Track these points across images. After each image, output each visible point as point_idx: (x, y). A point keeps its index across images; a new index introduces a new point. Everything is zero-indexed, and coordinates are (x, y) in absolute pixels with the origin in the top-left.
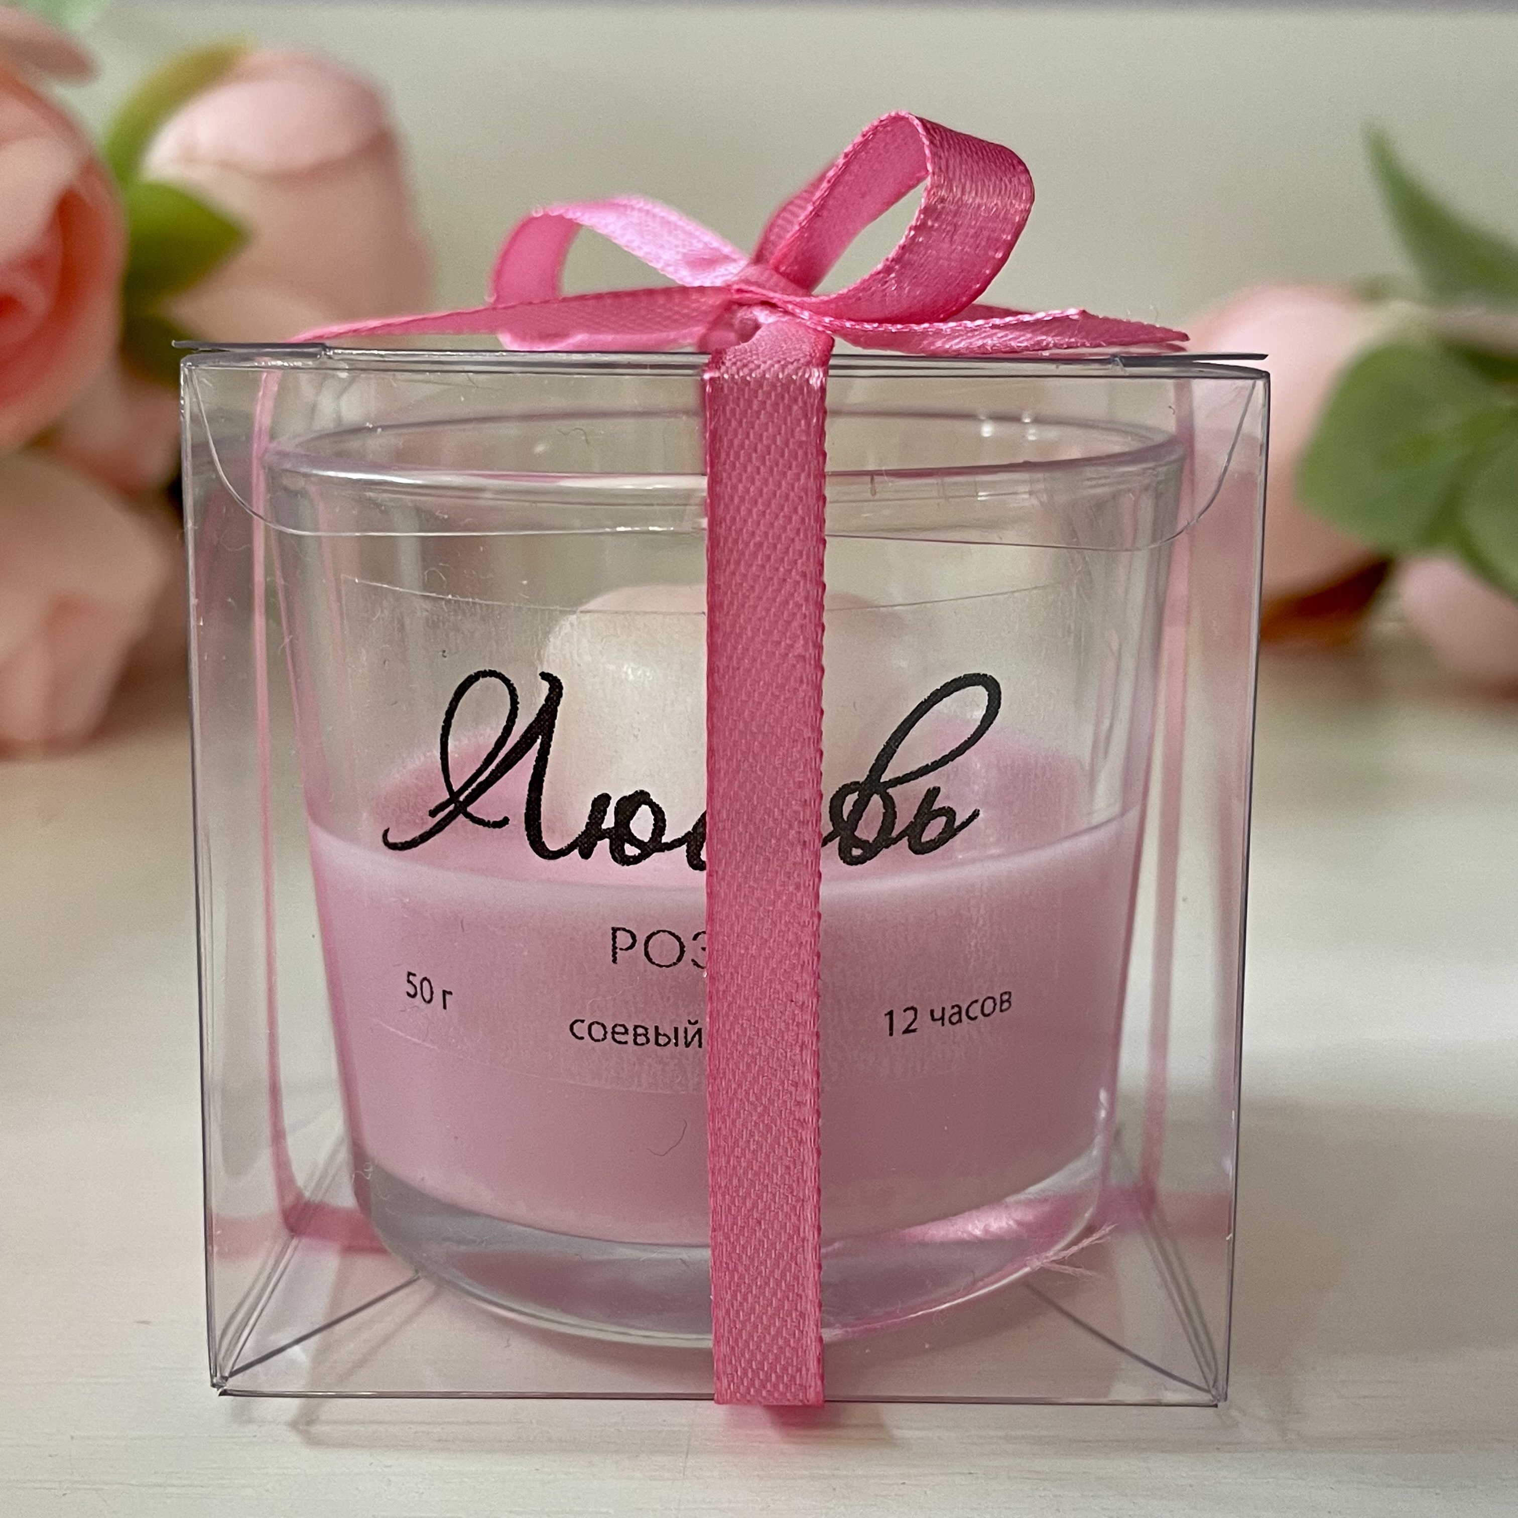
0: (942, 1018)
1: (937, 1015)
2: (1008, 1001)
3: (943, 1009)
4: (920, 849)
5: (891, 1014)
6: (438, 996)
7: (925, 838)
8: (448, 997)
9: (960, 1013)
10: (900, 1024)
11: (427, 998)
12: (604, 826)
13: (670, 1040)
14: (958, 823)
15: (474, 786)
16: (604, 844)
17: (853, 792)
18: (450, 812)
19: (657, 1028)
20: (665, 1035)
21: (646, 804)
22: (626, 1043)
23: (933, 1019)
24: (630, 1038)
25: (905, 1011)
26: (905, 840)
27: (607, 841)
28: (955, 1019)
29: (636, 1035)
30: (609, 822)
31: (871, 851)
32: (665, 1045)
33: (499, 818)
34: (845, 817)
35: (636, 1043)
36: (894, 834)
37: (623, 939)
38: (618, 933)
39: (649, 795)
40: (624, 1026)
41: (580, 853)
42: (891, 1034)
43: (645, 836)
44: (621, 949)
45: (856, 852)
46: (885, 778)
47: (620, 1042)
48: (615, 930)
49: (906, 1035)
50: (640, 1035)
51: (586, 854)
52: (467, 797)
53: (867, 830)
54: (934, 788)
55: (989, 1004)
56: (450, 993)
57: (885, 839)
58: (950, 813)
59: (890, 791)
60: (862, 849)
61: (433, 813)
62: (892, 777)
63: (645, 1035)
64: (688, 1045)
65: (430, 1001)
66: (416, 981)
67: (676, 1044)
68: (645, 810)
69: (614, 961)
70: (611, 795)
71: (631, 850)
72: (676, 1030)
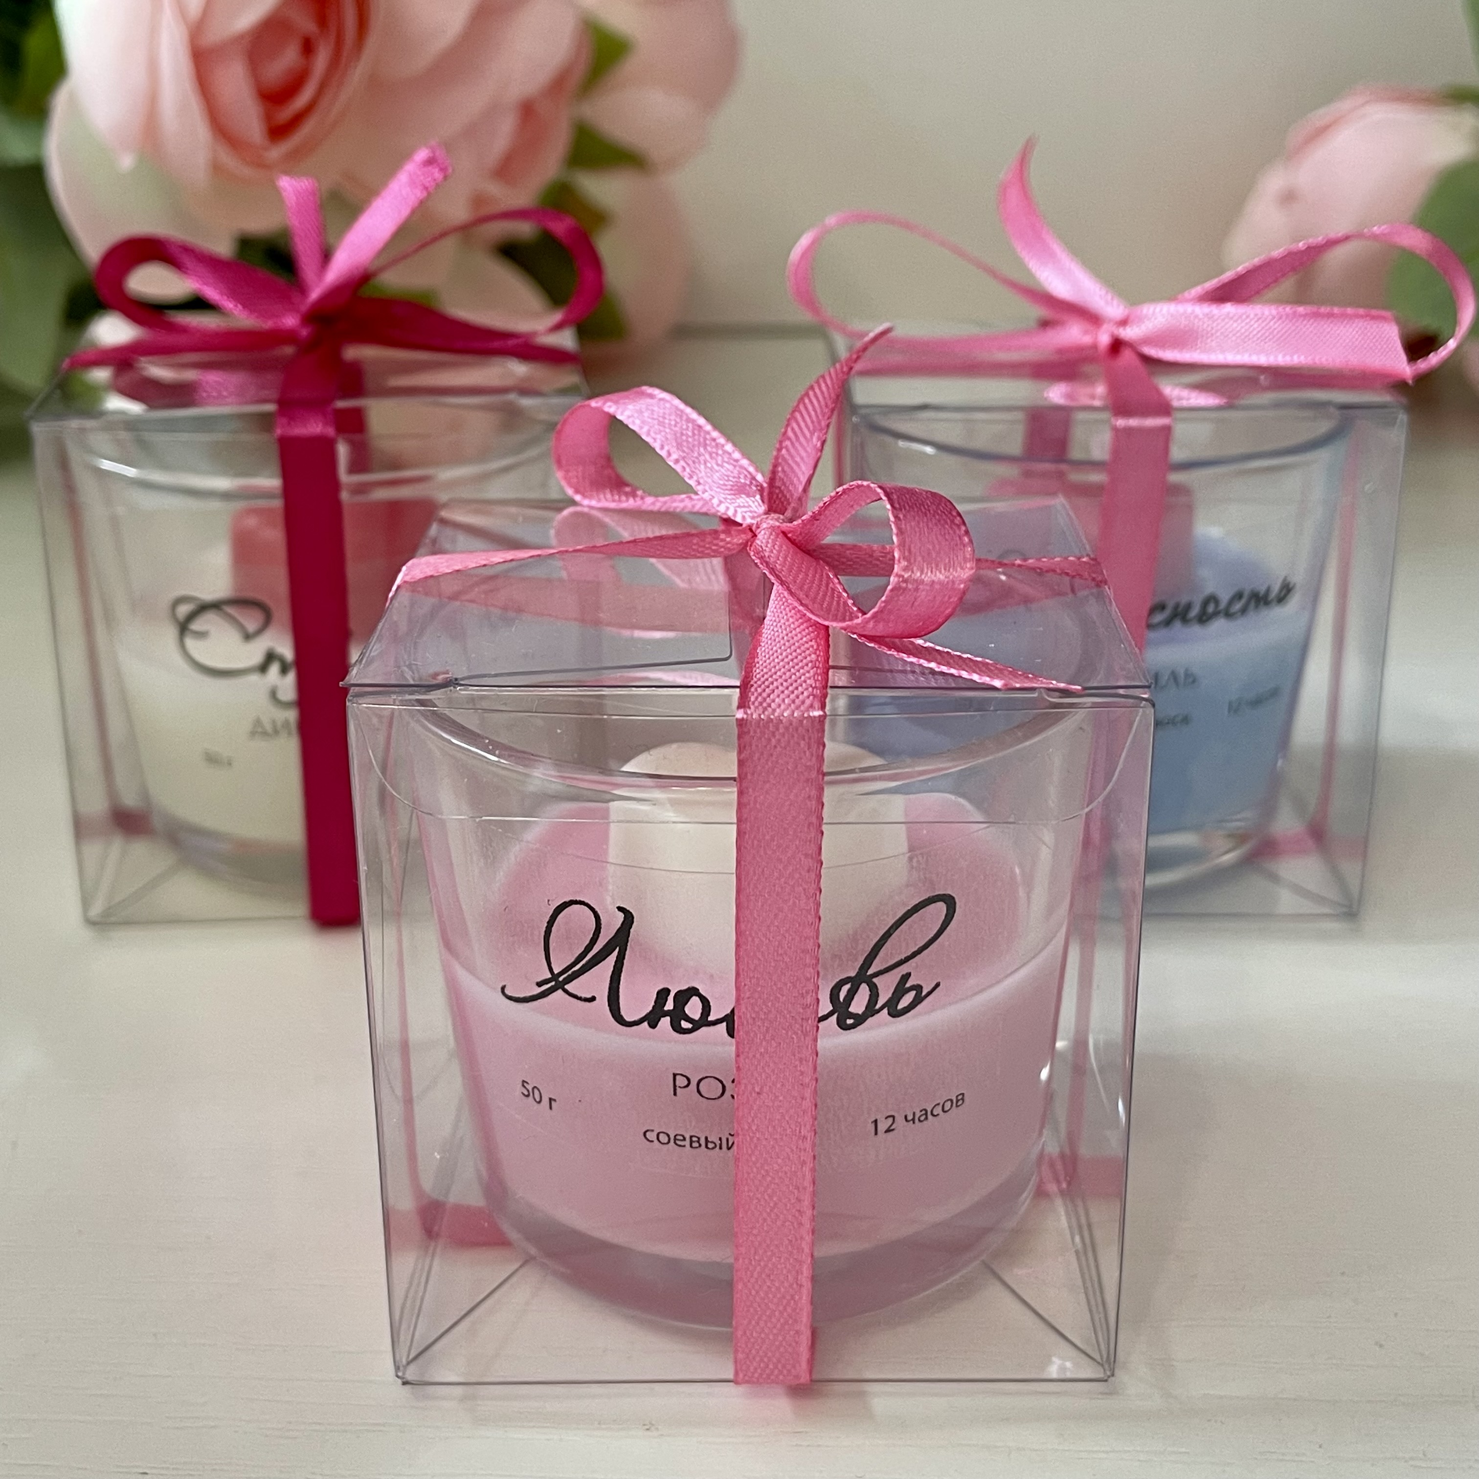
0: (913, 1120)
1: (910, 1117)
2: (963, 1099)
3: (914, 1114)
4: (895, 1014)
5: (876, 1122)
6: (545, 1101)
7: (900, 1007)
8: (553, 1103)
9: (926, 1114)
10: (883, 1126)
11: (538, 1100)
12: (666, 1008)
13: (716, 1146)
14: (924, 994)
15: (570, 972)
16: (665, 1021)
17: (847, 983)
18: (552, 986)
19: (706, 1138)
20: (712, 1142)
21: (696, 995)
22: (684, 1146)
23: (906, 1120)
24: (687, 1143)
25: (886, 1118)
26: (885, 1011)
27: (668, 1018)
28: (922, 1118)
29: (691, 1142)
30: (669, 1006)
31: (860, 1020)
32: (713, 1148)
33: (589, 996)
34: (841, 1000)
35: (691, 1146)
36: (877, 1007)
37: (681, 1081)
38: (678, 1077)
39: (698, 990)
40: (683, 1136)
41: (649, 1024)
42: (876, 1133)
43: (696, 1016)
44: (680, 1087)
45: (850, 1021)
46: (870, 972)
47: (680, 1146)
48: (675, 1075)
49: (887, 1134)
50: (694, 1142)
51: (653, 1025)
52: (564, 979)
53: (858, 1006)
54: (907, 974)
55: (948, 1104)
56: (555, 1100)
57: (871, 1010)
58: (918, 988)
59: (875, 980)
60: (854, 1019)
61: (539, 984)
62: (875, 970)
63: (698, 1142)
64: (729, 1148)
65: (539, 1102)
66: (530, 1088)
67: (721, 1148)
68: (695, 1000)
69: (675, 1094)
70: (670, 988)
71: (685, 1025)
72: (720, 1139)
